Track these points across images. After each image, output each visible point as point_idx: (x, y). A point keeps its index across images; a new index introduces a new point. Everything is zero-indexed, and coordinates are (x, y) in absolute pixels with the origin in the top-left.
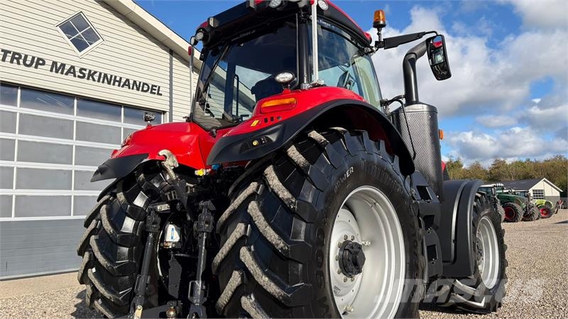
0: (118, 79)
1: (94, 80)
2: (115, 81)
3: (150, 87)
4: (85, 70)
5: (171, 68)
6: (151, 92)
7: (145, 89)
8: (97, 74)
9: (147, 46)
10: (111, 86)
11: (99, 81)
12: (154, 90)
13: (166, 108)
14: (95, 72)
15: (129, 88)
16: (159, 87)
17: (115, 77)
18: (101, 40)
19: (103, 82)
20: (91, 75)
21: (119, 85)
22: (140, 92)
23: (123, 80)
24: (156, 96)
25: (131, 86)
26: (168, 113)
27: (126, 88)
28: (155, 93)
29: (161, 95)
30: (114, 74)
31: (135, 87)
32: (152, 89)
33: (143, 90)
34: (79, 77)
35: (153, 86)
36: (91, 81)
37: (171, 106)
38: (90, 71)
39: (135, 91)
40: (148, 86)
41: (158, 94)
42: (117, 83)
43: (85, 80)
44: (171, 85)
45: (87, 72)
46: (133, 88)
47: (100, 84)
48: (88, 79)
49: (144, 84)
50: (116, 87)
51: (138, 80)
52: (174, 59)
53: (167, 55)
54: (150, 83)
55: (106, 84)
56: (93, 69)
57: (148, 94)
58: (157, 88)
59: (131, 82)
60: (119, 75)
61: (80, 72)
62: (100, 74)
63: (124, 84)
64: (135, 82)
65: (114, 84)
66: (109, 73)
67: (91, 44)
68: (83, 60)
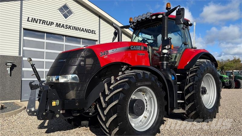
0: (79, 28)
1: (71, 29)
2: (78, 29)
3: (92, 31)
4: (68, 25)
5: (100, 23)
6: (92, 33)
7: (90, 32)
8: (72, 27)
9: (90, 15)
10: (77, 31)
11: (72, 29)
12: (93, 32)
13: (98, 39)
14: (71, 26)
15: (84, 32)
16: (95, 31)
17: (78, 28)
18: (73, 14)
19: (74, 30)
20: (70, 27)
21: (80, 31)
22: (88, 33)
23: (81, 29)
24: (94, 34)
25: (84, 31)
26: (98, 41)
27: (82, 32)
28: (93, 33)
29: (96, 34)
30: (78, 26)
31: (86, 31)
32: (92, 32)
33: (89, 32)
34: (65, 28)
35: (93, 30)
36: (70, 30)
37: (99, 38)
38: (69, 26)
39: (86, 33)
40: (91, 31)
41: (95, 34)
42: (79, 30)
43: (67, 29)
44: (99, 30)
45: (68, 26)
46: (85, 32)
47: (73, 30)
48: (69, 29)
49: (89, 30)
50: (79, 31)
51: (87, 28)
52: (101, 19)
53: (98, 18)
54: (92, 29)
55: (75, 31)
56: (71, 25)
57: (91, 34)
58: (94, 31)
59: (84, 29)
60: (80, 27)
61: (66, 26)
62: (73, 26)
63: (82, 30)
64: (86, 29)
65: (78, 30)
66: (76, 26)
67: (70, 15)
68: (67, 22)
